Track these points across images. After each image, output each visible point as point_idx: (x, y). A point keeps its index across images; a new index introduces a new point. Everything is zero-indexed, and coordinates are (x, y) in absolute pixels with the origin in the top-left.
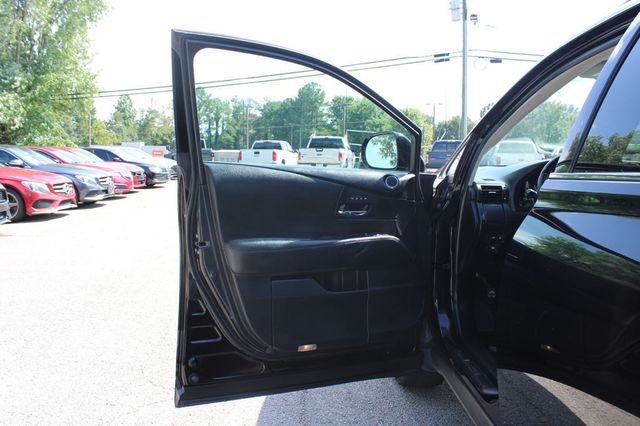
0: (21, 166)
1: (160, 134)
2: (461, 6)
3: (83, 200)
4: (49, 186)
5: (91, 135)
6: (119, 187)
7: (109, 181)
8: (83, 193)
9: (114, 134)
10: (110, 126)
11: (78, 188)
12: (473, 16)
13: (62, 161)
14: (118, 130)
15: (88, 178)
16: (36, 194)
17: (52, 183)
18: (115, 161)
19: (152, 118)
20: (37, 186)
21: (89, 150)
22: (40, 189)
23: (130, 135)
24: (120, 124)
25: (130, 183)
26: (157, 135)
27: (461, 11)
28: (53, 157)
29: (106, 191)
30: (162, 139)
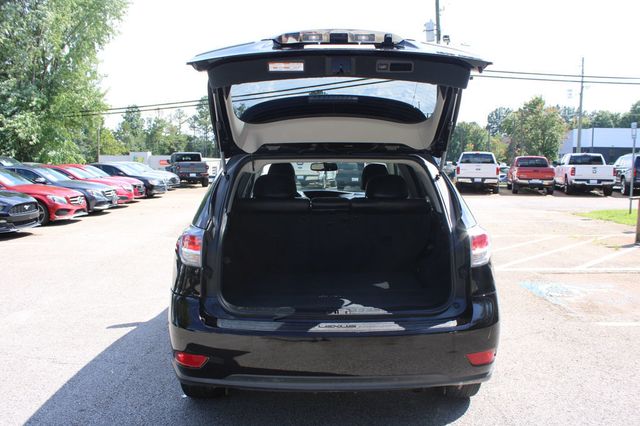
0: (44, 183)
1: (168, 143)
2: (435, 27)
3: (93, 208)
4: (67, 199)
5: (100, 145)
6: (122, 198)
7: (113, 194)
8: (92, 203)
9: (122, 143)
10: (118, 135)
11: (88, 199)
12: (446, 37)
13: (75, 178)
14: (126, 140)
15: (96, 191)
16: (56, 205)
17: (69, 196)
18: (119, 175)
19: (160, 128)
20: (58, 198)
21: (97, 166)
22: (61, 201)
23: (138, 145)
24: (128, 134)
25: (130, 195)
26: (165, 145)
27: (435, 32)
28: (67, 174)
29: (111, 202)
30: (169, 148)
